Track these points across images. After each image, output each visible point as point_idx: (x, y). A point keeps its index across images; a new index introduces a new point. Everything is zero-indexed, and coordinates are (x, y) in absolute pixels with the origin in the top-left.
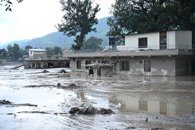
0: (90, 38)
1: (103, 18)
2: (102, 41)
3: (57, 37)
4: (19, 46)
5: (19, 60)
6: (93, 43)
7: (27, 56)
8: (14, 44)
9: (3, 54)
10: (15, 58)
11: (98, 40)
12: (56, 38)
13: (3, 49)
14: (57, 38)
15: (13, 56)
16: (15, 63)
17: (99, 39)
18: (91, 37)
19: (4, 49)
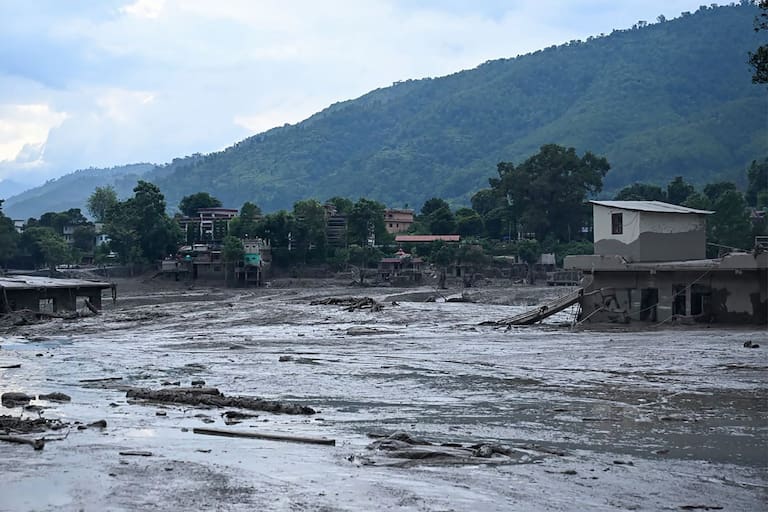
0: (539, 151)
1: (547, 49)
2: (607, 167)
3: (306, 152)
4: (162, 197)
5: (164, 268)
6: (554, 179)
7: (205, 249)
8: (136, 185)
9: (76, 236)
10: (142, 256)
11: (583, 164)
12: (299, 157)
13: (72, 210)
14: (305, 157)
15: (134, 248)
16: (145, 282)
17: (589, 156)
18: (546, 150)
19: (78, 211)
